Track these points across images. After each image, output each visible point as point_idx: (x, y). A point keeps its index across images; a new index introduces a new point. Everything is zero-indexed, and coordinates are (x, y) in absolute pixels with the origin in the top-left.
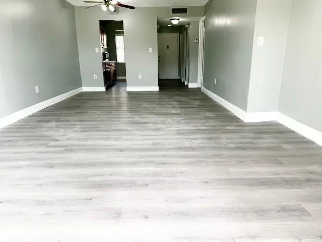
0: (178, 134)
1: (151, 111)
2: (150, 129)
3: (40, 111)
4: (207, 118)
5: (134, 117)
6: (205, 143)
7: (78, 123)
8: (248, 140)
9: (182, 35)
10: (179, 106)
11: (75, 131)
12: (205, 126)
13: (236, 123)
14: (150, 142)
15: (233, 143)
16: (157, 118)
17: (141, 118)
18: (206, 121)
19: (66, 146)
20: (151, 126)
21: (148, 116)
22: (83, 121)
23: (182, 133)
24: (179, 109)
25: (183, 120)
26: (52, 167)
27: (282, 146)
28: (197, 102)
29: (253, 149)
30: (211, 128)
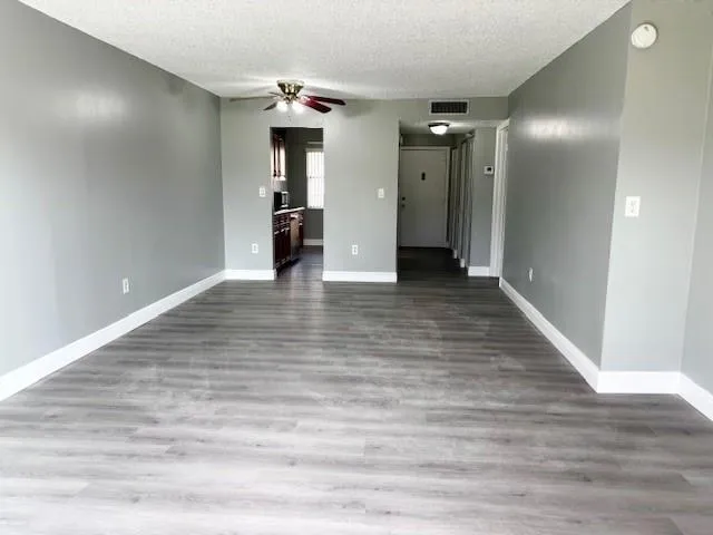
0: (430, 420)
1: (373, 344)
2: (364, 401)
3: (128, 336)
4: (505, 374)
5: (332, 359)
6: (493, 455)
7: (205, 372)
8: (603, 453)
9: (456, 152)
10: (439, 333)
11: (197, 398)
12: (499, 399)
13: (573, 396)
14: (361, 442)
15: (561, 459)
16: (384, 367)
17: (348, 364)
18: (500, 382)
19: (173, 440)
20: (367, 390)
21: (363, 360)
22: (216, 367)
23: (439, 420)
24: (441, 343)
25: (445, 376)
26: (136, 500)
27: (688, 478)
28: (485, 324)
29: (612, 480)
30: (511, 406)
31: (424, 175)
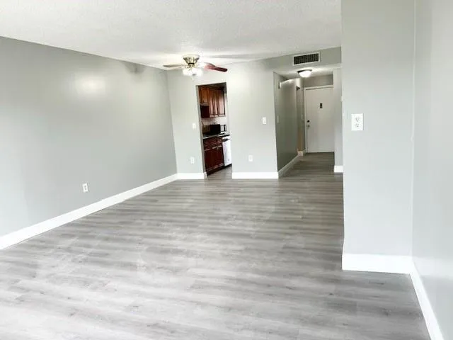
3: (87, 217)
14: (131, 301)
31: (321, 105)
